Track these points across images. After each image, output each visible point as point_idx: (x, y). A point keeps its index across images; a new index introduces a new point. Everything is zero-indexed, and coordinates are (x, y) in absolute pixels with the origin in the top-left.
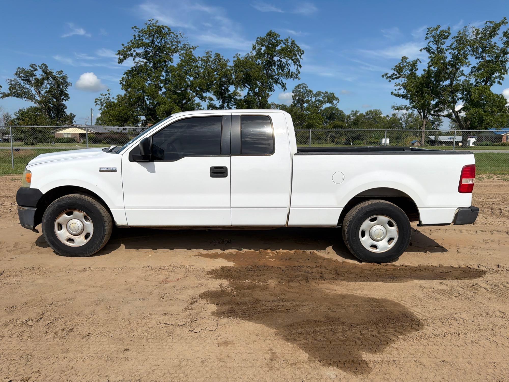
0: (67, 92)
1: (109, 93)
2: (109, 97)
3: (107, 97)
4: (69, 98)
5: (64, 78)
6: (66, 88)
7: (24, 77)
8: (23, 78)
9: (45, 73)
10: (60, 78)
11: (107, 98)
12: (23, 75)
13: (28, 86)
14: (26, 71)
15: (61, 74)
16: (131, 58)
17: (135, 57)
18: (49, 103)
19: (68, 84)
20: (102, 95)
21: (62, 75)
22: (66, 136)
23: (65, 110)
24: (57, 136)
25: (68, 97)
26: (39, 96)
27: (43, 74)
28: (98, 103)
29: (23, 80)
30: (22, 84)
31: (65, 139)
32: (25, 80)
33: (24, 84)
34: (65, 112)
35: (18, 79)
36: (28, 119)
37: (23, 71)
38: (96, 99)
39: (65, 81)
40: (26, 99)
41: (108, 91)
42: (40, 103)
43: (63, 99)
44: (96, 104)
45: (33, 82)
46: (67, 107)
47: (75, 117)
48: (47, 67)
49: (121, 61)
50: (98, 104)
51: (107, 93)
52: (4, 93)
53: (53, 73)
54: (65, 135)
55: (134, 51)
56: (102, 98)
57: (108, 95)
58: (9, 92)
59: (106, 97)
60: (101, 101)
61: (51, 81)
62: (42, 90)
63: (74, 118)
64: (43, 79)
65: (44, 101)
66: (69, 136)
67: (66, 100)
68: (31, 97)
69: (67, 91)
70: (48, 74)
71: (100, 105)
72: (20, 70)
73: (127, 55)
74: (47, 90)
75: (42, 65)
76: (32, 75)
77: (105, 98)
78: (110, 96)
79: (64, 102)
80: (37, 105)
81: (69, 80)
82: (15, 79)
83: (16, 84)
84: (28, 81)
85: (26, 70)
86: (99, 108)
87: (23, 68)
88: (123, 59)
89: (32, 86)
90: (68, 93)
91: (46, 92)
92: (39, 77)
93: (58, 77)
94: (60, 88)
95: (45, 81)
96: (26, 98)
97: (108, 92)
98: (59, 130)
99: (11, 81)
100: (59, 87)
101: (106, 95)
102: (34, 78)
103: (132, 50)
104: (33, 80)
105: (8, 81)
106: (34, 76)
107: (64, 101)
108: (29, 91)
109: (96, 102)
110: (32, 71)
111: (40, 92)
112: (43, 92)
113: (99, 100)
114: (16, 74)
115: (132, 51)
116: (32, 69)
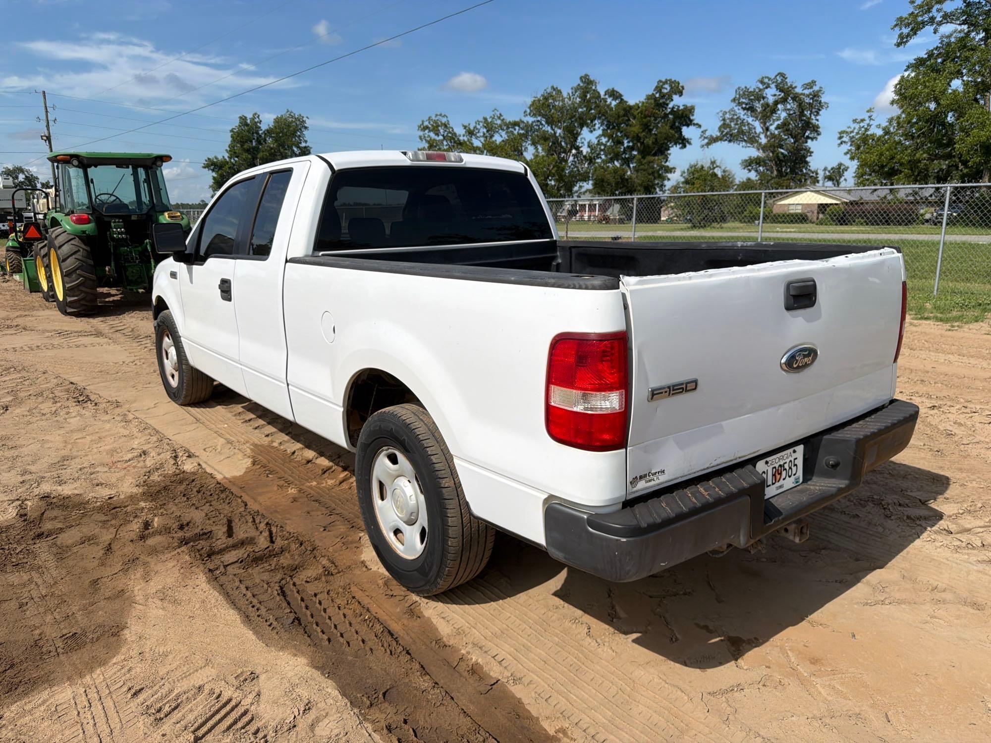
0: (817, 123)
1: (870, 117)
2: (868, 125)
3: (864, 124)
4: (818, 134)
5: (816, 96)
6: (818, 114)
7: (746, 104)
8: (744, 106)
9: (781, 91)
10: (808, 96)
11: (866, 126)
12: (744, 100)
13: (750, 120)
14: (751, 92)
15: (811, 88)
16: (929, 29)
17: (940, 24)
18: (781, 147)
19: (822, 107)
20: (855, 121)
21: (812, 90)
22: (793, 210)
23: (808, 159)
24: (776, 210)
25: (817, 131)
26: (766, 136)
27: (778, 93)
28: (844, 139)
29: (744, 109)
30: (742, 117)
31: (788, 216)
32: (748, 109)
33: (745, 117)
34: (807, 163)
35: (736, 108)
36: (699, 181)
37: (746, 93)
38: (841, 133)
39: (817, 101)
40: (744, 143)
41: (868, 111)
42: (764, 148)
43: (808, 137)
44: (839, 141)
45: (759, 110)
46: (812, 152)
47: (846, 170)
48: (786, 78)
49: (902, 41)
50: (845, 142)
51: (866, 116)
52: (711, 136)
53: (796, 87)
54: (791, 207)
55: (938, 11)
56: (854, 128)
57: (867, 121)
58: (719, 134)
59: (862, 124)
60: (852, 135)
61: (791, 105)
62: (771, 125)
63: (846, 173)
64: (776, 103)
65: (773, 145)
66: (799, 210)
67: (812, 139)
68: (752, 140)
69: (817, 120)
70: (787, 92)
71: (849, 144)
72: (741, 92)
73: (918, 23)
74: (779, 122)
75: (776, 76)
76: (759, 96)
77: (860, 128)
78: (872, 122)
79: (810, 143)
80: (760, 154)
81: (824, 99)
82: (732, 110)
83: (732, 118)
84: (751, 109)
85: (751, 90)
86: (846, 151)
87: (746, 87)
88: (908, 36)
89: (757, 118)
90: (820, 123)
91: (778, 128)
92: (771, 100)
93: (804, 94)
94: (805, 115)
95: (780, 106)
96: (745, 141)
97: (869, 114)
98: (783, 199)
99: (725, 113)
100: (802, 113)
101: (863, 120)
102: (762, 102)
103: (934, 10)
104: (758, 106)
105: (721, 114)
106: (764, 98)
107: (809, 141)
108: (751, 128)
109: (840, 138)
110: (760, 90)
111: (767, 129)
112: (772, 128)
113: (847, 132)
114: (734, 100)
115: (934, 12)
116: (761, 87)
